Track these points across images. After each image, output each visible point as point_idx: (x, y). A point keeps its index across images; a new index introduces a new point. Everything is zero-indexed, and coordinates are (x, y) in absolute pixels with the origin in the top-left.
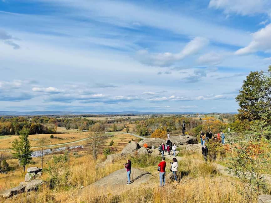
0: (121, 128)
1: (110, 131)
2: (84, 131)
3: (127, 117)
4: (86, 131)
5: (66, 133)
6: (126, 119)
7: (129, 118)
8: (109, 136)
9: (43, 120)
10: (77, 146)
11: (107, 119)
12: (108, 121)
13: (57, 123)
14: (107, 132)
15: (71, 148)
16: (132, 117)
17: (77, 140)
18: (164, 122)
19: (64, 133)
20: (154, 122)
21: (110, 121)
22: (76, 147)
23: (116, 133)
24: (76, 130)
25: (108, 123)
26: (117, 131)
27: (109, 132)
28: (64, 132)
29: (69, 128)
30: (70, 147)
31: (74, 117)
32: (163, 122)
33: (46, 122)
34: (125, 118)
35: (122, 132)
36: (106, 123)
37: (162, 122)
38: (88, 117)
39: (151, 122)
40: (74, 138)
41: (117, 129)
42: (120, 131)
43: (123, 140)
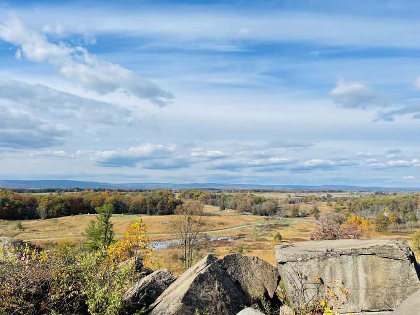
0: (308, 212)
1: (287, 217)
2: (245, 213)
3: (325, 195)
4: (248, 214)
5: (218, 215)
6: (324, 197)
7: (329, 196)
8: (280, 225)
9: (193, 194)
10: (222, 238)
11: (290, 196)
12: (289, 200)
13: (211, 200)
14: (281, 218)
15: (212, 240)
16: (334, 195)
17: (226, 227)
18: (394, 205)
19: (214, 215)
20: (372, 204)
21: (293, 200)
22: (219, 239)
23: (296, 220)
24: (234, 211)
25: (291, 203)
26: (299, 216)
27: (284, 217)
28: (215, 213)
29: (223, 209)
30: (209, 238)
31: (242, 192)
32: (391, 205)
33: (196, 198)
34: (321, 196)
35: (306, 219)
36: (286, 203)
37: (390, 203)
38: (262, 192)
39: (366, 204)
40: (222, 224)
41: (300, 214)
42: (305, 216)
43: (303, 233)
